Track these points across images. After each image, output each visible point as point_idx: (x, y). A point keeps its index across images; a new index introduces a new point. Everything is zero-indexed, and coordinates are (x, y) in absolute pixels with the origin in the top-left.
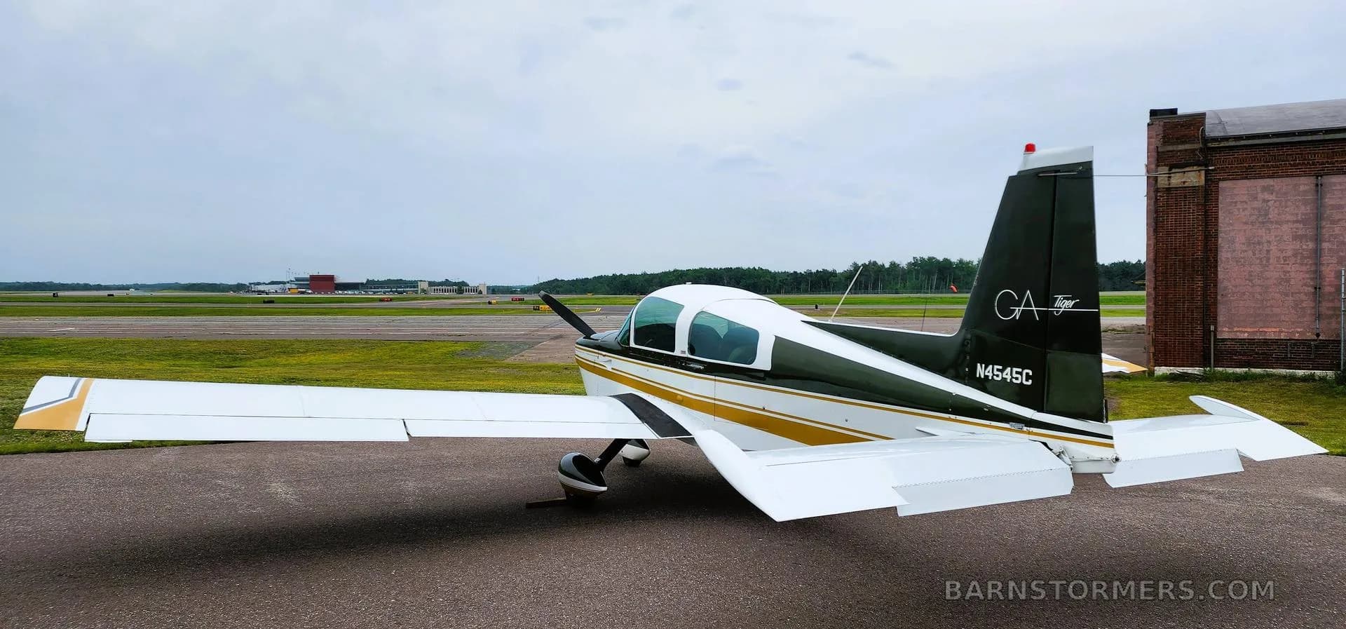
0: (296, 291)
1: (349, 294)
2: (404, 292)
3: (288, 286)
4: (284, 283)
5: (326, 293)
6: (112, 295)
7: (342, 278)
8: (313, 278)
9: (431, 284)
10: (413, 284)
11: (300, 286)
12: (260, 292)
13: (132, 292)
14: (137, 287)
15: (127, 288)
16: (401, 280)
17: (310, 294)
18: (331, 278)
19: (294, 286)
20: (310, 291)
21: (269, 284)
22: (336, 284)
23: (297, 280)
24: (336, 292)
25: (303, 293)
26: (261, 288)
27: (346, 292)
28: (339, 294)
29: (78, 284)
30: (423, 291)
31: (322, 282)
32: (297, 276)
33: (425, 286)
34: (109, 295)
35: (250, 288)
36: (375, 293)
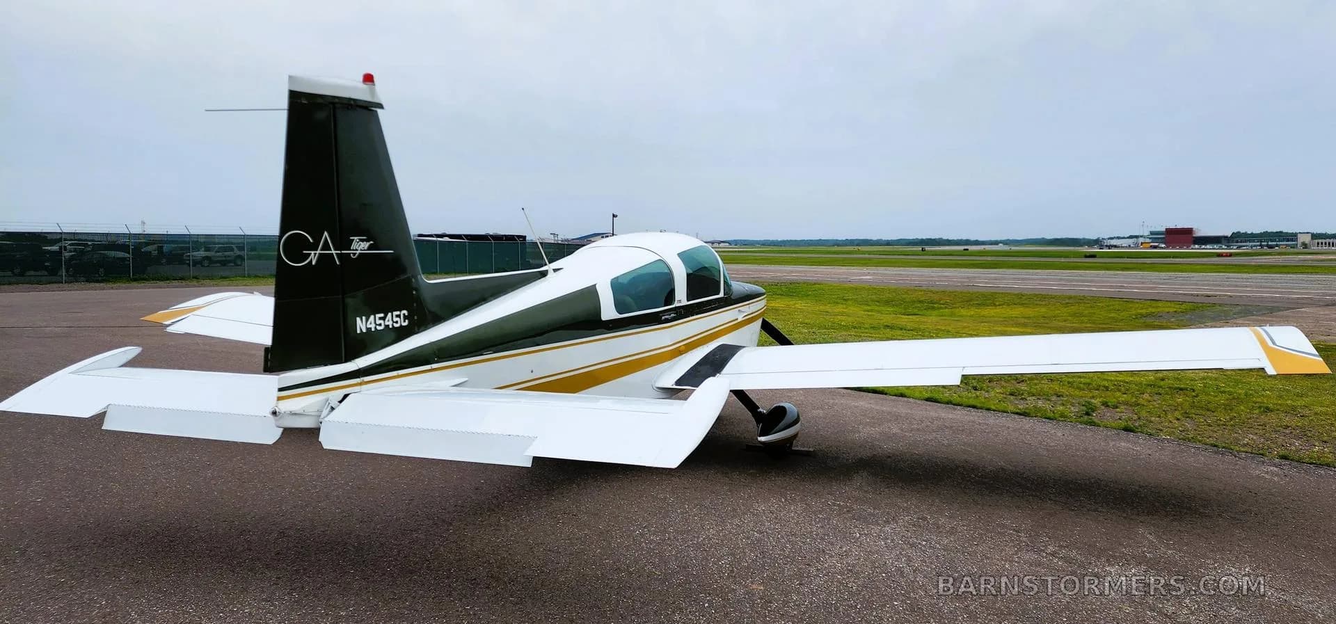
0: (1148, 245)
1: (1208, 249)
2: (1277, 246)
3: (1141, 240)
4: (1137, 237)
5: (1181, 248)
6: (967, 250)
7: (1203, 231)
8: (1170, 232)
9: (1314, 236)
10: (1292, 237)
11: (1154, 240)
12: (1110, 247)
13: (1001, 247)
14: (1006, 242)
15: (996, 243)
16: (1281, 232)
17: (1163, 249)
18: (1189, 231)
19: (1148, 240)
20: (1163, 246)
21: (1128, 238)
22: (1194, 237)
23: (1152, 233)
24: (1192, 246)
25: (1155, 247)
26: (1114, 242)
27: (1203, 247)
28: (1196, 249)
29: (961, 240)
30: (1305, 245)
31: (1179, 236)
32: (1153, 229)
33: (1307, 239)
34: (965, 250)
35: (1103, 243)
36: (1239, 247)
